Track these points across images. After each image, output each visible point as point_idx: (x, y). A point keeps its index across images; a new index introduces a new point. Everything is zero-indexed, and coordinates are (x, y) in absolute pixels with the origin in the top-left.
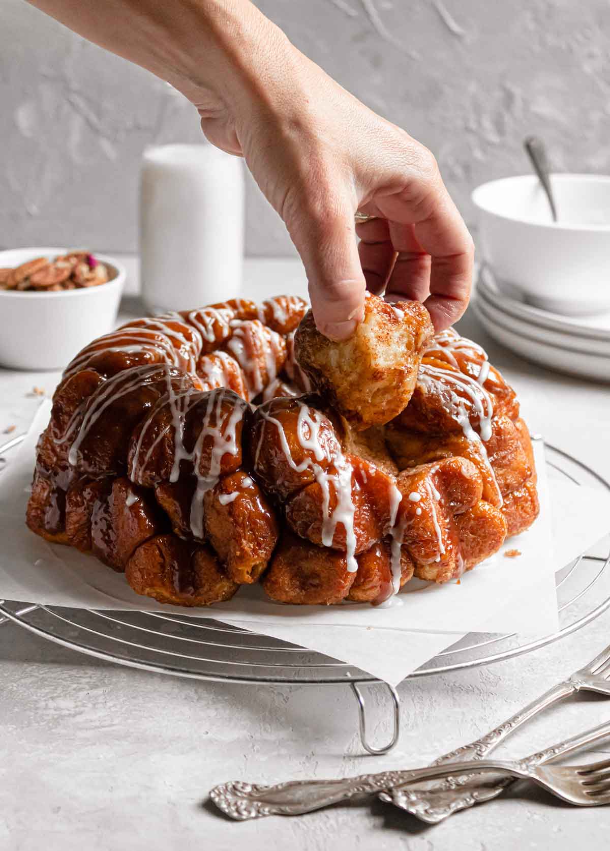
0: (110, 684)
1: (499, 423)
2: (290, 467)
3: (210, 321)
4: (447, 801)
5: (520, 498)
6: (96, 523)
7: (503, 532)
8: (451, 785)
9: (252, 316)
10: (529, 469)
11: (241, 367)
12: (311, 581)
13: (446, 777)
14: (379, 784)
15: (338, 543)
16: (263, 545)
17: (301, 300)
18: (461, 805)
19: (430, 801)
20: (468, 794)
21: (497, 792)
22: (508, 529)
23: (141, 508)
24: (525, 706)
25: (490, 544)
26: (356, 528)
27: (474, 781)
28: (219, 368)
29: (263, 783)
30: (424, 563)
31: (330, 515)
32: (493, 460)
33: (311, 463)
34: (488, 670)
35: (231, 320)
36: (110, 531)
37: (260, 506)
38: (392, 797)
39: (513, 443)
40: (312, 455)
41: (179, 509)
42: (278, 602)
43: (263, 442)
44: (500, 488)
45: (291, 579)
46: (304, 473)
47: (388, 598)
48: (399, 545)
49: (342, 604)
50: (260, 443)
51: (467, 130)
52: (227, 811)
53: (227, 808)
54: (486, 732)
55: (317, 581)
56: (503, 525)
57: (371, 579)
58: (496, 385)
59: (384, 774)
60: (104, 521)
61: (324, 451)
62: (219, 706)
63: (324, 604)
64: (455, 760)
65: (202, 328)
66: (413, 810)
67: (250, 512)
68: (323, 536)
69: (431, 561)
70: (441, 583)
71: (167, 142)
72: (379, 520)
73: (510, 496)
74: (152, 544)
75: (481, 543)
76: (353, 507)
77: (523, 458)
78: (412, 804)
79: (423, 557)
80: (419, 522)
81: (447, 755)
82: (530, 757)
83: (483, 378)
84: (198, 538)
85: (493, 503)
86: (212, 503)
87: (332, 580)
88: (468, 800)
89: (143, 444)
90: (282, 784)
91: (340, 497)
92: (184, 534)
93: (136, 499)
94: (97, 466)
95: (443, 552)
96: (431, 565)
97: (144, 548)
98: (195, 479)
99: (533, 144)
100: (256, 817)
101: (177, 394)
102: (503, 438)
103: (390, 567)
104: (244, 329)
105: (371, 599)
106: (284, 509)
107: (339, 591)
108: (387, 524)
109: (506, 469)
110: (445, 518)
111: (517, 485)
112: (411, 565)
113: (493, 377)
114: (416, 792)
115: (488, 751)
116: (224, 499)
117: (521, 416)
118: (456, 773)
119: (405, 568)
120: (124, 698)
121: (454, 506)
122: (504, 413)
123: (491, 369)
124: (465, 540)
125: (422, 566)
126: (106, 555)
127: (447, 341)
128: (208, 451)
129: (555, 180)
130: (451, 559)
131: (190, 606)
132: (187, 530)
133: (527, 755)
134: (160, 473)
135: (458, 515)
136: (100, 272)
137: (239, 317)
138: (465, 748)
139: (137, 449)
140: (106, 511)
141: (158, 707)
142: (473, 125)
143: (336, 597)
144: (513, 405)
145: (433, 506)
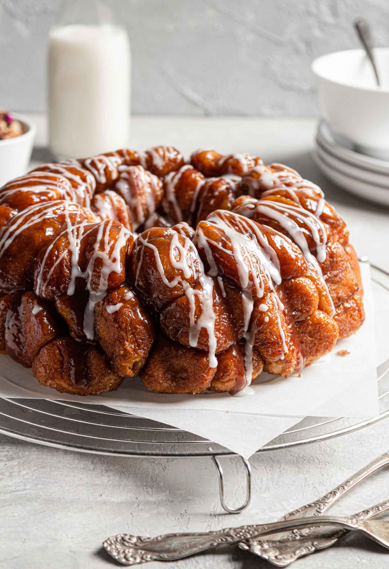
0: (24, 457)
1: (332, 249)
2: (164, 283)
3: (102, 166)
4: (293, 549)
5: (349, 308)
6: (9, 328)
7: (335, 335)
8: (296, 536)
9: (136, 162)
10: (356, 285)
11: (127, 203)
12: (180, 375)
13: (293, 530)
14: (238, 535)
15: (202, 344)
16: (142, 346)
17: (175, 150)
18: (304, 552)
19: (280, 549)
20: (310, 543)
21: (333, 542)
22: (340, 333)
23: (45, 317)
24: (355, 472)
25: (325, 345)
26: (217, 333)
27: (315, 532)
28: (109, 204)
29: (145, 535)
30: (271, 361)
31: (196, 322)
32: (328, 278)
33: (181, 280)
34: (326, 444)
35: (119, 165)
36: (20, 335)
37: (139, 314)
38: (249, 546)
39: (343, 264)
40: (181, 273)
41: (75, 317)
42: (153, 391)
43: (143, 263)
44: (333, 300)
45: (164, 373)
46: (175, 288)
47: (242, 389)
48: (251, 346)
49: (206, 393)
50: (140, 264)
51: (309, 13)
52: (117, 558)
53: (117, 555)
54: (324, 494)
55: (185, 375)
56: (335, 329)
57: (228, 373)
58: (330, 217)
59: (242, 528)
60: (15, 327)
61: (191, 270)
62: (111, 474)
63: (190, 393)
64: (300, 516)
65: (96, 172)
66: (265, 556)
67: (132, 320)
68: (190, 339)
69: (277, 359)
70: (286, 377)
71: (69, 23)
72: (235, 327)
73: (342, 307)
74: (54, 345)
75: (317, 345)
76: (214, 316)
77: (351, 276)
78: (265, 551)
79: (271, 356)
80: (267, 328)
81: (293, 512)
82: (359, 513)
83: (320, 212)
84: (90, 340)
85: (327, 312)
86: (101, 312)
87: (197, 374)
88: (310, 548)
89: (46, 264)
90: (161, 536)
91: (203, 307)
92: (79, 337)
93: (41, 308)
94: (10, 283)
95: (287, 351)
96: (277, 362)
97: (47, 348)
98: (88, 292)
99: (361, 25)
100: (140, 563)
101: (73, 224)
102: (335, 260)
103: (244, 364)
104: (129, 173)
105: (228, 389)
106: (159, 317)
107: (203, 383)
108: (241, 330)
109: (337, 285)
110: (288, 325)
111: (347, 298)
112: (261, 362)
113: (327, 211)
114: (268, 541)
115: (325, 508)
116: (111, 309)
117: (350, 242)
118: (301, 527)
119: (256, 364)
120: (35, 468)
121: (296, 315)
122: (337, 240)
123: (326, 205)
124: (305, 342)
125: (270, 363)
126: (17, 354)
127: (291, 183)
128: (98, 270)
129: (378, 53)
130: (293, 357)
131: (84, 395)
132: (81, 334)
133: (357, 512)
134: (60, 289)
135: (299, 322)
136: (15, 127)
137: (125, 163)
138: (307, 506)
139: (41, 268)
140: (17, 318)
141: (62, 475)
142: (313, 9)
143: (200, 388)
144: (344, 233)
145: (278, 315)
